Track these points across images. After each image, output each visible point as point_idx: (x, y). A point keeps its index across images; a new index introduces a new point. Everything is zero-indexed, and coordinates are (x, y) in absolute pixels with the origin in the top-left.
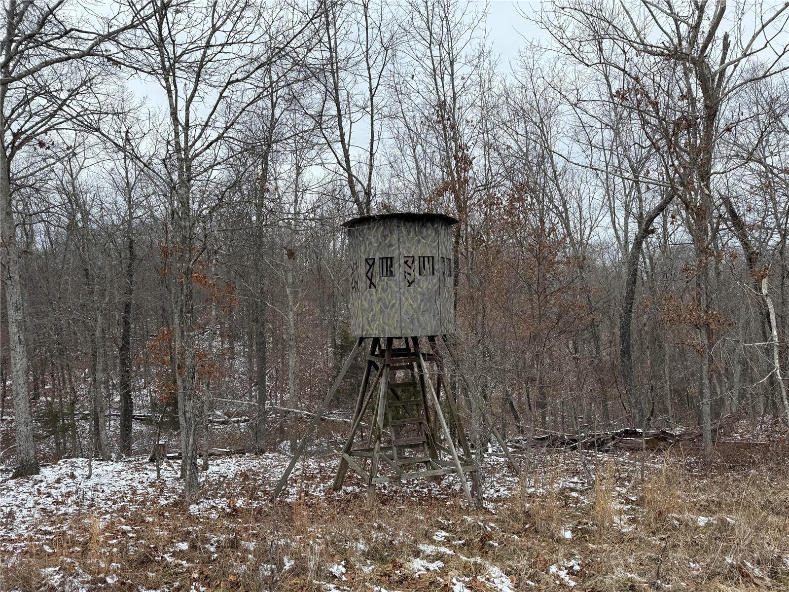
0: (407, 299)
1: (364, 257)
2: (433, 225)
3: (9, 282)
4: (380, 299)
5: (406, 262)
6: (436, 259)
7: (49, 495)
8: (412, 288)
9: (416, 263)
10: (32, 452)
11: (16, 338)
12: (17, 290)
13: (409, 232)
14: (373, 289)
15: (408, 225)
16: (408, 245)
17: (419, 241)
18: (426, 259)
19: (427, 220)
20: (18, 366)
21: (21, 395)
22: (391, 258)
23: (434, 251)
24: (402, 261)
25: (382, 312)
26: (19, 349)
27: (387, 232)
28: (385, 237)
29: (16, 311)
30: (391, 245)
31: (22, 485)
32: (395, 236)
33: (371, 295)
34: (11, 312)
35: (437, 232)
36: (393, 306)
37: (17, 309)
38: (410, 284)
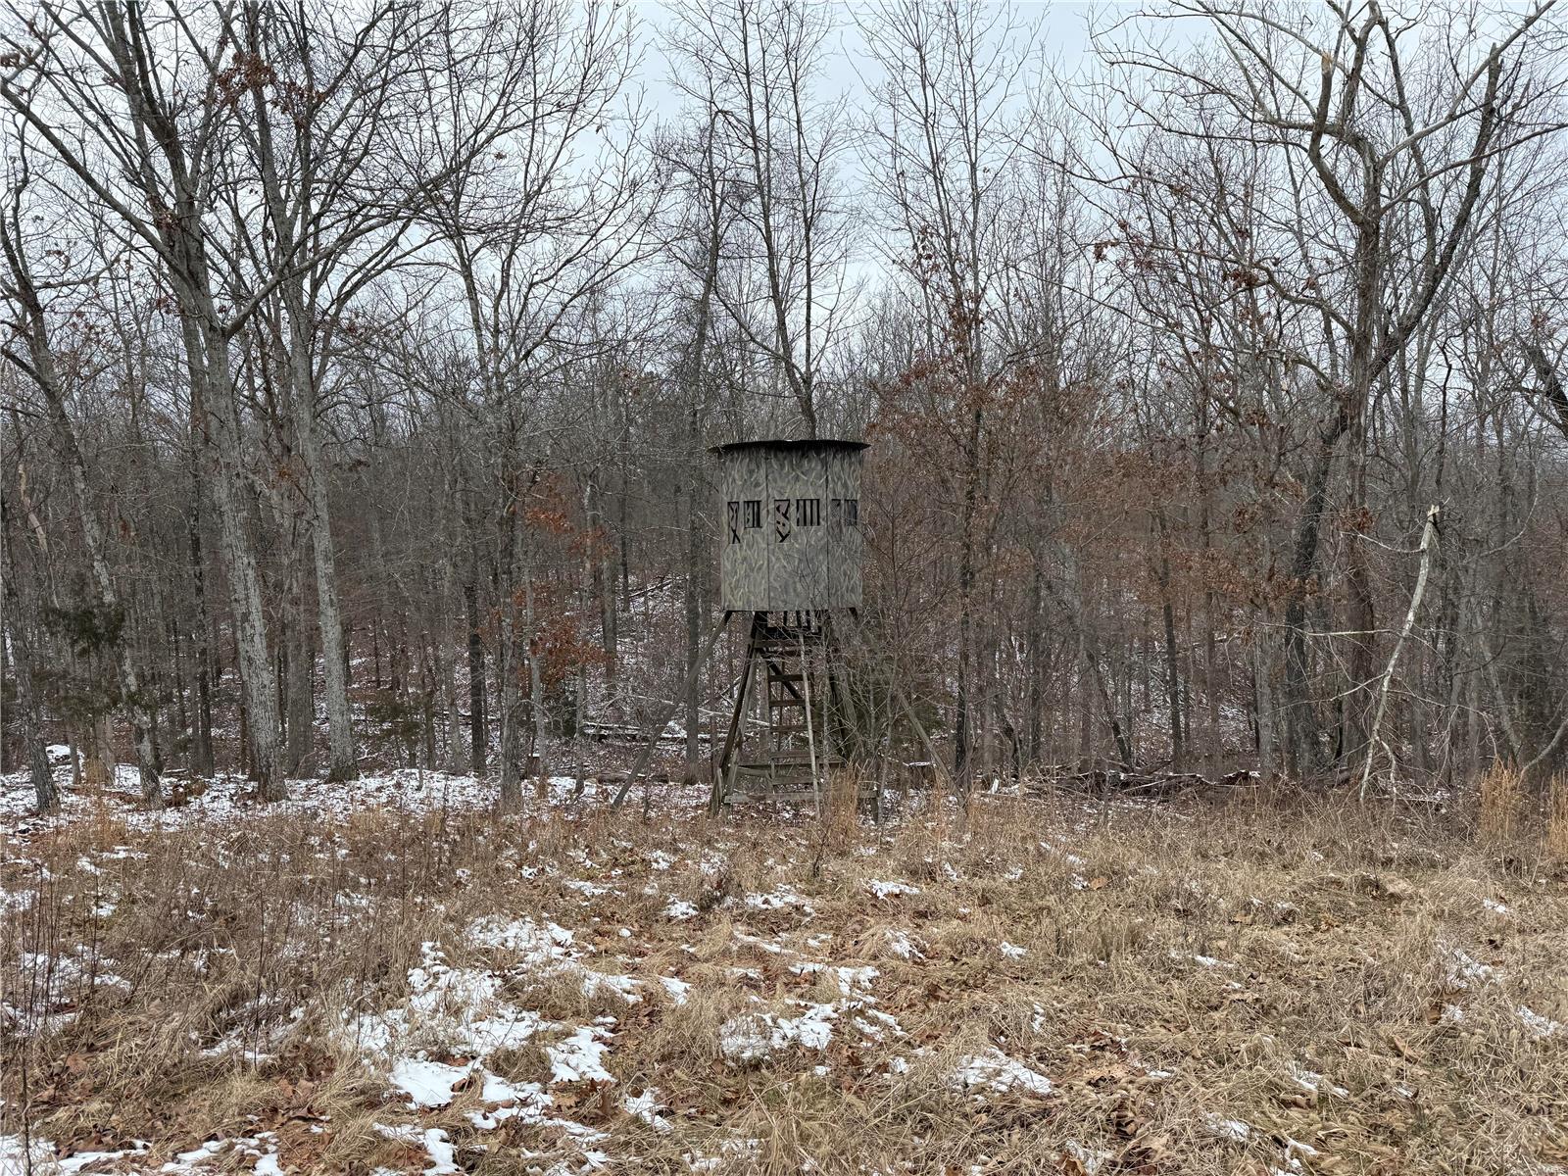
0: (778, 559)
1: (726, 499)
2: (818, 454)
3: (316, 523)
4: (745, 559)
5: (778, 509)
6: (823, 502)
7: (363, 802)
8: (785, 543)
9: (793, 508)
10: (349, 750)
11: (327, 598)
12: (326, 533)
13: (782, 466)
14: (737, 545)
15: (780, 456)
16: (780, 483)
17: (797, 478)
18: (808, 503)
19: (810, 449)
20: (330, 635)
21: (335, 673)
22: (758, 502)
23: (820, 492)
24: (772, 506)
25: (747, 576)
26: (330, 612)
27: (753, 466)
28: (751, 472)
29: (326, 562)
30: (757, 485)
31: (334, 790)
32: (762, 472)
33: (735, 552)
34: (320, 563)
35: (825, 464)
36: (760, 568)
37: (327, 559)
38: (784, 538)
